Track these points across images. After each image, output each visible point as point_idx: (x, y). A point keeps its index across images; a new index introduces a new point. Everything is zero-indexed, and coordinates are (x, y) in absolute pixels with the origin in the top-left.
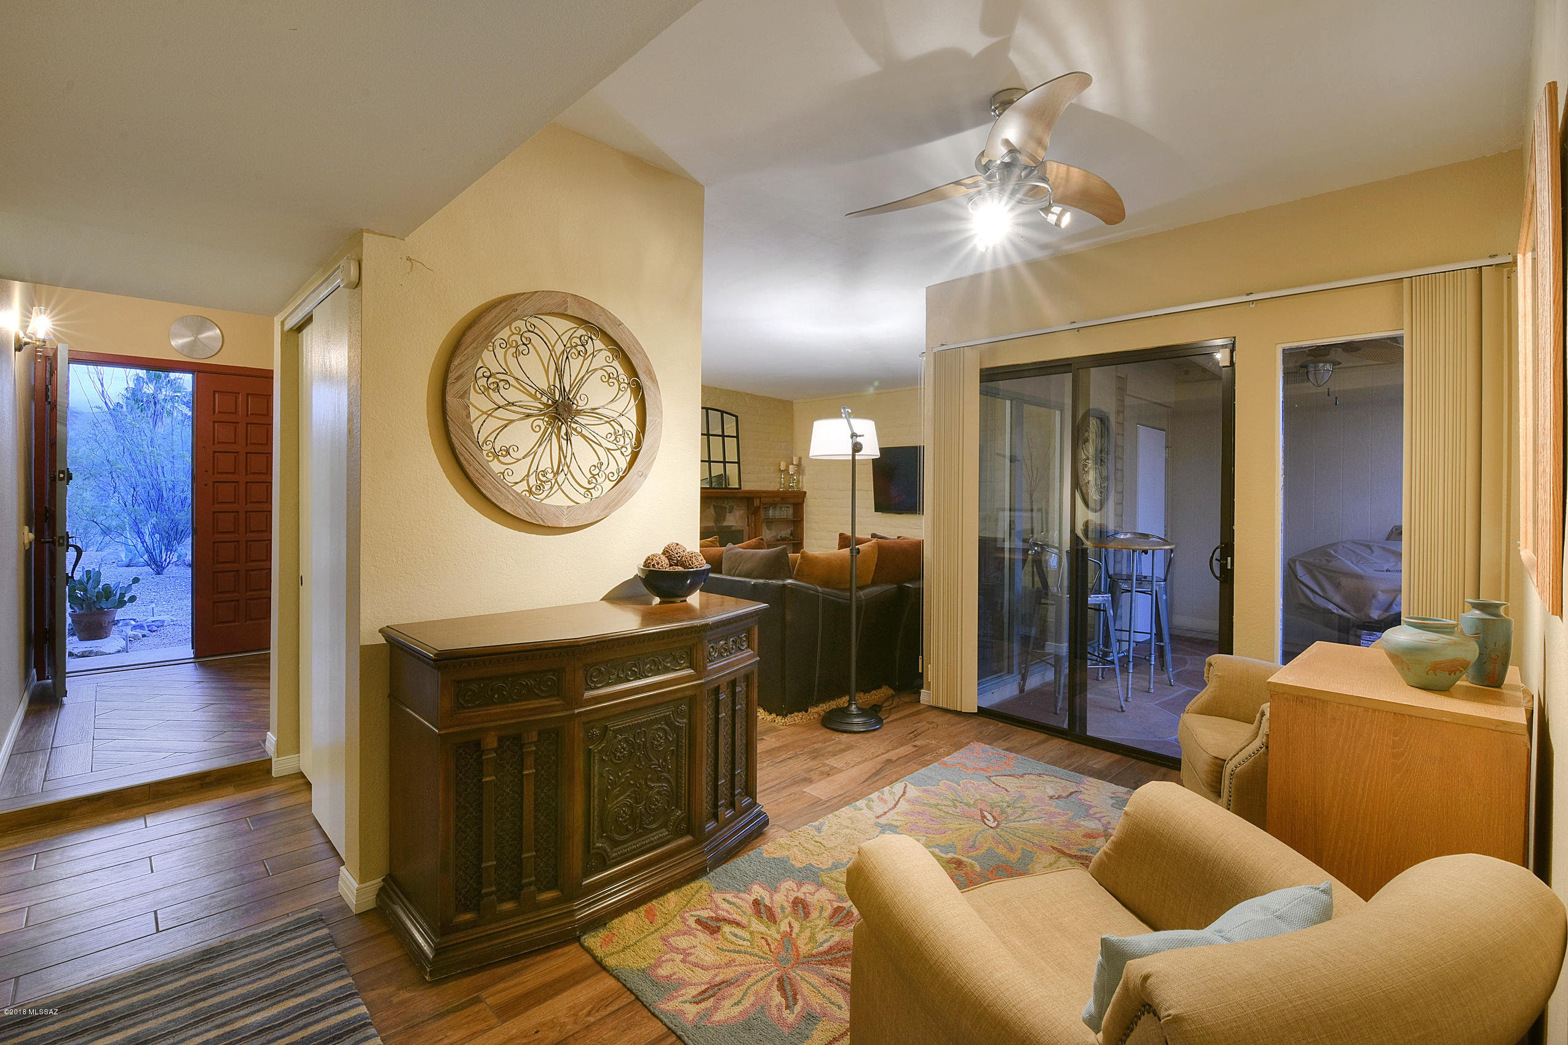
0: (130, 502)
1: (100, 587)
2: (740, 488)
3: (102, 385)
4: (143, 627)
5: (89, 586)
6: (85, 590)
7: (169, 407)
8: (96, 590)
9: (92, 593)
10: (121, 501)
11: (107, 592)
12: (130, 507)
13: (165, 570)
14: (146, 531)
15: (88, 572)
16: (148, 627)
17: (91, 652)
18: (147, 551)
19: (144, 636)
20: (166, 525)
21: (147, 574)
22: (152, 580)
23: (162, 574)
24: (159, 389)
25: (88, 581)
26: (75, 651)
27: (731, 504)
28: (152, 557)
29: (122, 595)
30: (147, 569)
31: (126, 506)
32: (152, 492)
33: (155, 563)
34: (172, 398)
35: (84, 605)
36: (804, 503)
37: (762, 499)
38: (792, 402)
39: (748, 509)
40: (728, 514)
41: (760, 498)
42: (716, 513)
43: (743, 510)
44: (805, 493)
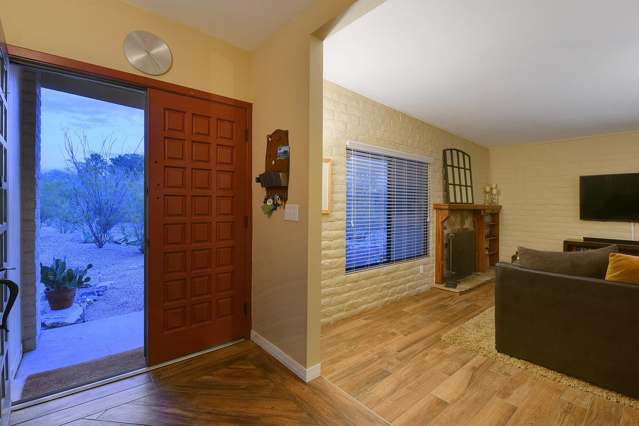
0: (86, 210)
1: (66, 271)
2: (473, 203)
3: (72, 153)
4: (94, 293)
5: (57, 273)
6: (55, 275)
7: (101, 171)
8: (63, 275)
9: (59, 278)
10: (81, 210)
11: (71, 276)
12: (85, 212)
13: (104, 246)
14: (94, 225)
15: (57, 261)
16: (97, 292)
17: (58, 323)
18: (94, 236)
19: (95, 300)
20: (104, 222)
21: (94, 247)
22: (97, 251)
23: (102, 248)
24: (97, 163)
25: (57, 268)
26: (48, 323)
27: (467, 214)
28: (96, 238)
29: (81, 277)
30: (94, 245)
31: (84, 213)
32: (97, 206)
33: (98, 242)
34: (102, 168)
35: (54, 285)
36: (500, 213)
37: (486, 210)
38: (489, 149)
39: (474, 217)
40: (466, 220)
41: (484, 210)
42: (461, 219)
43: (472, 217)
44: (501, 206)
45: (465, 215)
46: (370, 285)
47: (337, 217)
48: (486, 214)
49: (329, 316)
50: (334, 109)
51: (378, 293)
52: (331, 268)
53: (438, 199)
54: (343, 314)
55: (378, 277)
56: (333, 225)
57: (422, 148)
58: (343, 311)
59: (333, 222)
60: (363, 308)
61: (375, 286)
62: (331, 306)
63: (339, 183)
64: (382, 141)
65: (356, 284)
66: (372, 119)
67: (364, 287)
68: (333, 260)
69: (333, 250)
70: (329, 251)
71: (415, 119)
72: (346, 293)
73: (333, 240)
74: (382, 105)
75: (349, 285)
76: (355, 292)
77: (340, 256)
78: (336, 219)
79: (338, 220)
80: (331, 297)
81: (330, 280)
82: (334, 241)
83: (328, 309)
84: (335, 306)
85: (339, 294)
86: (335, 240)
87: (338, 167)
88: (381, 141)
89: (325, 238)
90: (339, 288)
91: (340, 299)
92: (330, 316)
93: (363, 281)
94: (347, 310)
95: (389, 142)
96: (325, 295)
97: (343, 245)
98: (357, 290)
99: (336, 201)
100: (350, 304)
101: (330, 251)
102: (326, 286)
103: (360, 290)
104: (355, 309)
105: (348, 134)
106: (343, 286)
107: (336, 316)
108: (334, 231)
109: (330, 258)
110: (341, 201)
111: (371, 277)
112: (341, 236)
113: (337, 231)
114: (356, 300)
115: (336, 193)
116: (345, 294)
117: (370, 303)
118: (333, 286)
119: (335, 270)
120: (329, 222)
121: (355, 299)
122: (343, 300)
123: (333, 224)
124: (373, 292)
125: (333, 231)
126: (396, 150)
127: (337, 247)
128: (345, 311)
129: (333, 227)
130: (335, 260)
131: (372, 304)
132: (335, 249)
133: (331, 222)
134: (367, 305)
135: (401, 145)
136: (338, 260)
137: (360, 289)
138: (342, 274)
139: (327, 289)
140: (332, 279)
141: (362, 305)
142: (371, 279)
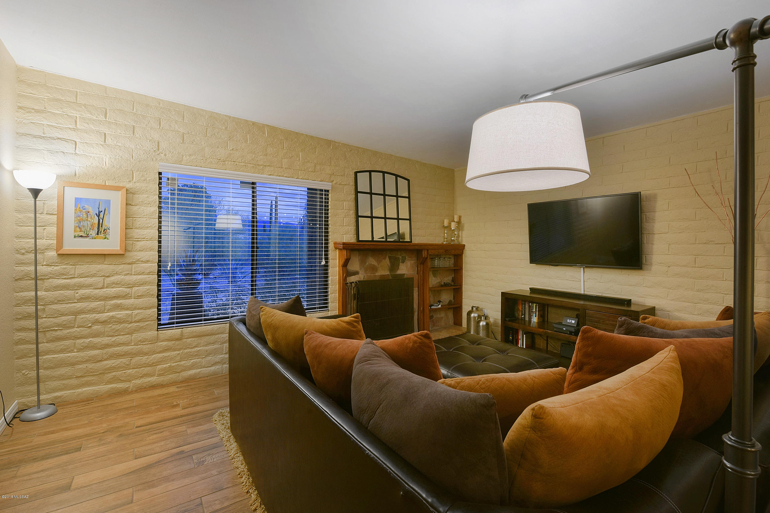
2: (411, 242)
27: (403, 255)
36: (463, 255)
37: (429, 251)
38: (454, 170)
39: (417, 259)
40: (400, 264)
41: (428, 250)
42: (390, 262)
43: (413, 260)
44: (464, 246)
45: (401, 257)
46: (206, 345)
47: (140, 258)
48: (430, 255)
49: (128, 382)
50: (135, 125)
51: (223, 355)
52: (128, 321)
53: (344, 236)
54: (154, 379)
55: (220, 335)
56: (133, 269)
57: (310, 170)
58: (153, 376)
59: (132, 264)
60: (191, 373)
61: (216, 346)
62: (129, 369)
63: (144, 216)
64: (230, 163)
65: (177, 343)
66: (208, 135)
67: (194, 347)
68: (134, 311)
69: (133, 300)
70: (124, 300)
71: (297, 133)
72: (158, 353)
73: (132, 287)
74: (230, 117)
75: (164, 343)
76: (178, 352)
77: (146, 307)
78: (138, 260)
79: (142, 261)
80: (130, 358)
81: (128, 336)
82: (134, 288)
83: (124, 372)
84: (138, 369)
85: (146, 354)
86: (137, 287)
87: (143, 196)
88: (227, 163)
89: (117, 284)
90: (144, 347)
91: (146, 361)
92: (130, 381)
93: (191, 339)
94: (159, 375)
95: (243, 164)
96: (118, 354)
97: (152, 293)
98: (179, 350)
99: (138, 238)
100: (165, 368)
101: (127, 300)
102: (121, 344)
103: (186, 351)
104: (177, 374)
105: (162, 155)
106: (153, 345)
107: (138, 382)
108: (134, 275)
109: (127, 309)
110: (147, 238)
111: (207, 335)
112: (147, 282)
113: (140, 276)
114: (178, 363)
115: (139, 228)
116: (157, 355)
117: (206, 367)
118: (133, 344)
119: (136, 325)
120: (124, 264)
121: (175, 361)
122: (152, 362)
123: (133, 267)
124: (210, 354)
125: (132, 276)
126: (259, 174)
127: (140, 296)
128: (157, 376)
129: (133, 271)
130: (136, 312)
131: (210, 368)
132: (137, 299)
133: (129, 264)
134: (200, 370)
135: (269, 167)
136: (142, 312)
137: (185, 349)
138: (151, 330)
139: (122, 348)
140: (132, 336)
141: (191, 369)
142: (208, 337)
